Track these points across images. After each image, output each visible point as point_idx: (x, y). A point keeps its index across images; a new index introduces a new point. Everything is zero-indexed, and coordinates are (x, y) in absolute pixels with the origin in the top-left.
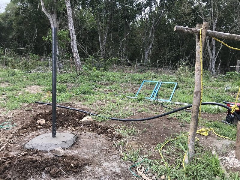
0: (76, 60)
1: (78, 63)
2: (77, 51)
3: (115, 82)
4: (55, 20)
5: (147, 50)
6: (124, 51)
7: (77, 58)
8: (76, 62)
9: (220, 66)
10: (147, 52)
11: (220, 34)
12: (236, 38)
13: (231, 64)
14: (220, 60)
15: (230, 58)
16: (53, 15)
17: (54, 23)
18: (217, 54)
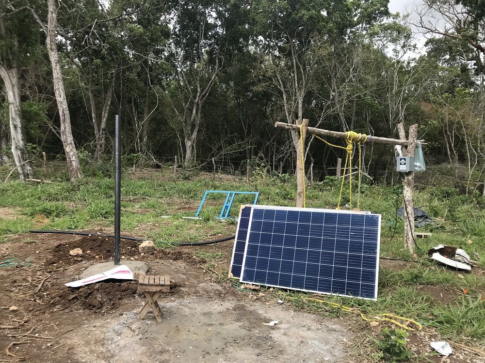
0: (70, 158)
1: (74, 163)
2: (73, 142)
3: (147, 196)
4: (15, 80)
5: (189, 140)
6: (145, 140)
7: (72, 153)
8: (71, 162)
9: (313, 167)
10: (189, 144)
11: (319, 131)
12: (335, 135)
13: (328, 165)
14: (312, 159)
15: (326, 155)
16: (12, 70)
17: (13, 86)
18: (308, 148)
